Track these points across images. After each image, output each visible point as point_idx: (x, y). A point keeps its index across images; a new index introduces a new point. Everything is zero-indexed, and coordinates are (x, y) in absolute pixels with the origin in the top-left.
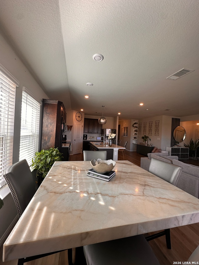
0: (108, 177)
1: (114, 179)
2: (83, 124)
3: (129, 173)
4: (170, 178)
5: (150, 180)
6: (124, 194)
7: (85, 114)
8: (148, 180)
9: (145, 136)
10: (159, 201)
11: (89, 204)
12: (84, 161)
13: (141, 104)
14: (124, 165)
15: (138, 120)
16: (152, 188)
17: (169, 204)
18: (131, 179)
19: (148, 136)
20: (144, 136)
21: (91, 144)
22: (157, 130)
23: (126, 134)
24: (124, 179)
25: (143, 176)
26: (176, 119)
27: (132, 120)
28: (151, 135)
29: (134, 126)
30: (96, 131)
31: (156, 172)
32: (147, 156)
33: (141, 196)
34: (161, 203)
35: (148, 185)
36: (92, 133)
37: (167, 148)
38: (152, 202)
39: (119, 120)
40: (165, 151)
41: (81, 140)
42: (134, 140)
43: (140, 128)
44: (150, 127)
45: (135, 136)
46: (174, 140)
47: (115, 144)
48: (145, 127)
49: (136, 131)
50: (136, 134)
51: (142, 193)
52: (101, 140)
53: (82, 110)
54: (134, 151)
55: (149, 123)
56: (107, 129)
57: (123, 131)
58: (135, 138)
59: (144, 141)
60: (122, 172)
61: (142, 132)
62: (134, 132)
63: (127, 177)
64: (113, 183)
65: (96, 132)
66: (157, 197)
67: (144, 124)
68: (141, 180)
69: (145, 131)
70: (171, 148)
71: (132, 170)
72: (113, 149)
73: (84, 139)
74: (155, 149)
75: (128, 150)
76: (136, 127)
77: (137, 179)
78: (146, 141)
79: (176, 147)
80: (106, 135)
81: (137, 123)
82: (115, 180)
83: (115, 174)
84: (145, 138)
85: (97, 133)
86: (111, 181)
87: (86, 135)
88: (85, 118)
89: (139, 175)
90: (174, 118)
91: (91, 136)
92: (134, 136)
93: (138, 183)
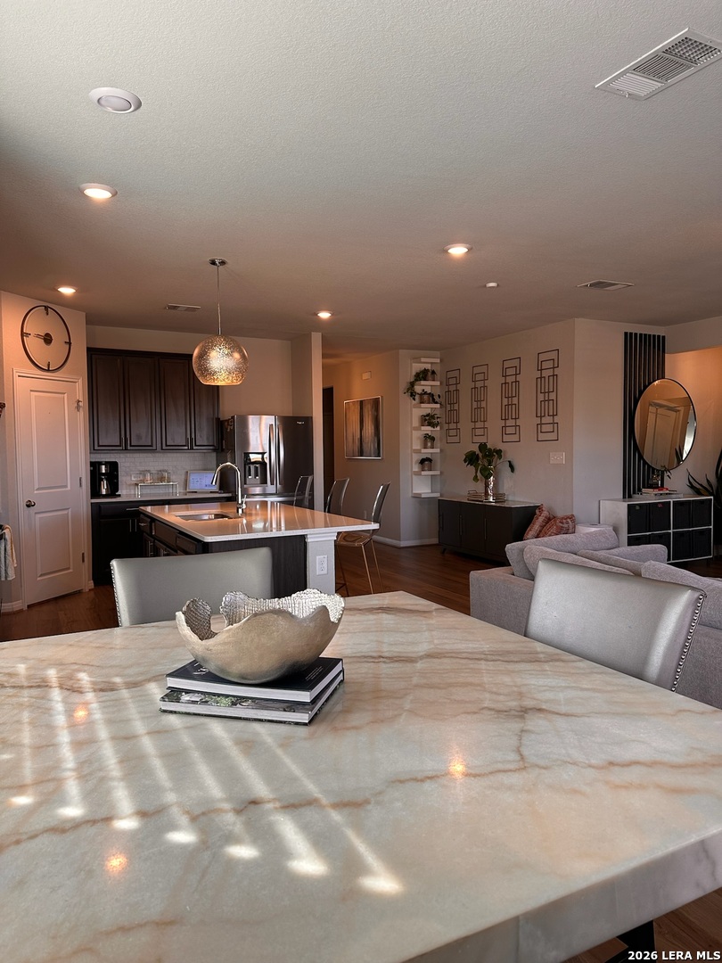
0: (304, 696)
1: (339, 708)
2: (80, 389)
3: (421, 658)
4: (645, 660)
5: (543, 684)
6: (416, 780)
7: (92, 320)
8: (533, 681)
9: (483, 447)
10: (607, 783)
11: (203, 876)
12: (118, 626)
13: (458, 251)
14: (387, 619)
15: (438, 353)
16: (561, 723)
17: (659, 787)
18: (439, 688)
19: (500, 446)
20: (475, 448)
21: (153, 520)
22: (548, 408)
23: (369, 444)
24: (401, 698)
25: (502, 666)
26: (645, 338)
27: (402, 352)
28: (515, 438)
29: (418, 389)
30: (177, 434)
31: (570, 637)
32: (503, 562)
33: (511, 771)
34: (617, 787)
35: (540, 710)
36: (154, 451)
37: (607, 506)
38: (575, 791)
39: (324, 356)
40: (593, 525)
41: (79, 501)
42: (417, 474)
43: (449, 399)
44: (510, 391)
45: (427, 452)
46: (641, 457)
47: (311, 507)
48: (479, 394)
49: (428, 420)
50: (429, 439)
51: (513, 756)
52: (216, 488)
53: (67, 291)
54: (427, 542)
55: (504, 369)
56: (252, 420)
57: (350, 427)
58: (425, 462)
59: (476, 479)
60: (379, 658)
61: (465, 425)
62: (416, 429)
63: (415, 680)
64: (335, 729)
65: (180, 440)
66: (593, 762)
67: (474, 375)
68: (494, 690)
69: (478, 415)
70: (626, 504)
71: (436, 641)
72: (303, 537)
73: (95, 492)
74: (541, 519)
75: (388, 541)
76: (431, 395)
77: (471, 684)
78: (487, 477)
79: (649, 497)
80: (247, 455)
81: (433, 372)
82: (347, 711)
83: (340, 677)
84: (484, 460)
85: (191, 445)
86: (320, 717)
87: (106, 463)
88: (89, 349)
89: (483, 665)
90: (634, 332)
91: (143, 473)
92: (418, 452)
93: (483, 708)
